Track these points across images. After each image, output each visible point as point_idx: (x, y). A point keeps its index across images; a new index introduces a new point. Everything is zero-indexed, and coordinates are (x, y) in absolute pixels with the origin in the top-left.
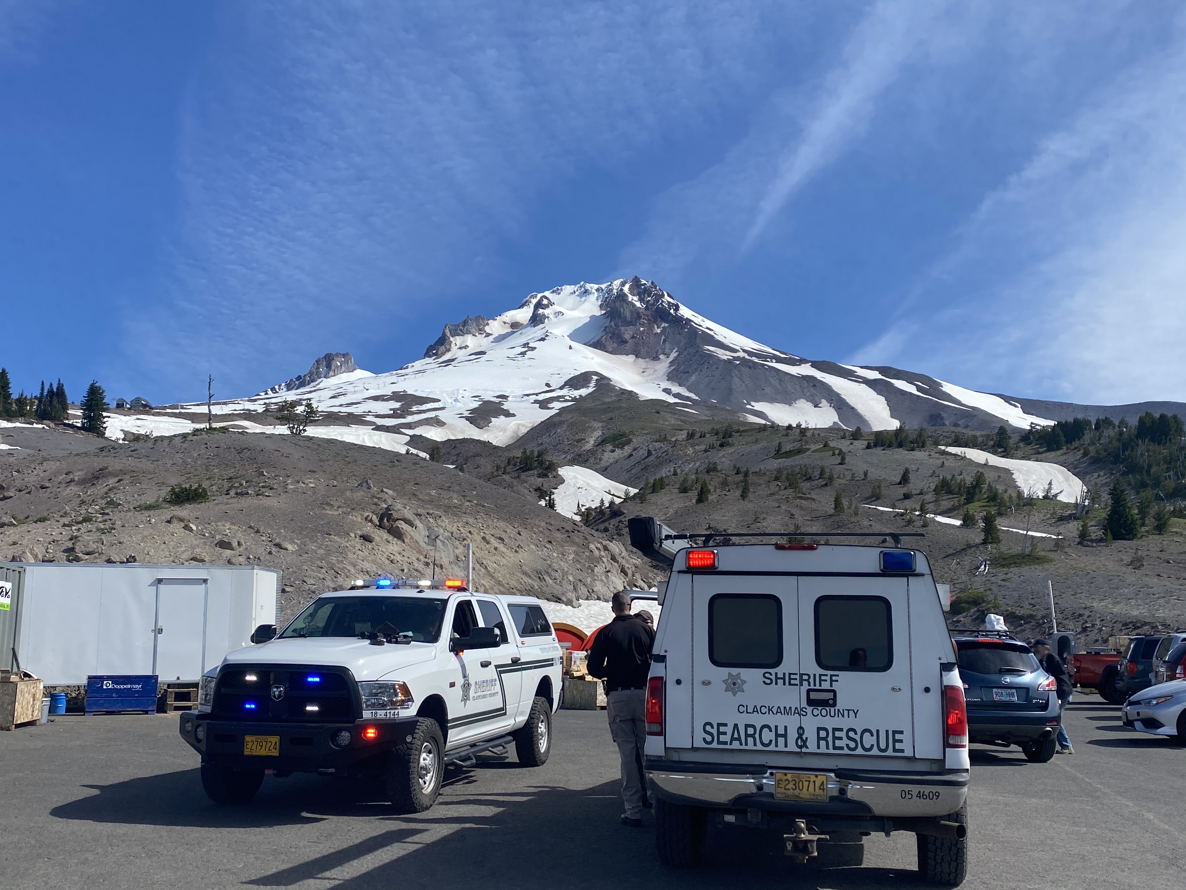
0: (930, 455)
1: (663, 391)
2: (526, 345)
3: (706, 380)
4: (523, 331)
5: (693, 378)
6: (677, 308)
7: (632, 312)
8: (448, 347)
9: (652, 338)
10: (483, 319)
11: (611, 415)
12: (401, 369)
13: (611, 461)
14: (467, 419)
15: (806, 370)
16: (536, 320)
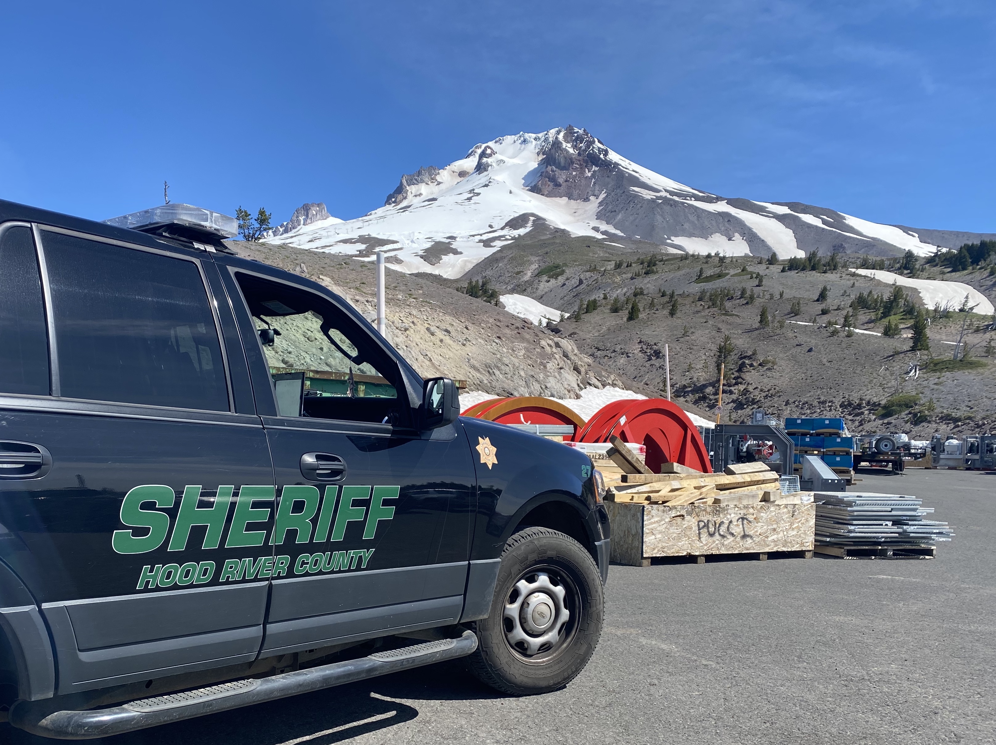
0: (841, 277)
1: (592, 229)
2: (472, 191)
3: (631, 218)
4: (469, 178)
5: (620, 217)
6: (606, 154)
7: (566, 158)
8: (405, 195)
9: (583, 181)
10: (434, 169)
11: (547, 249)
12: (366, 216)
13: (546, 290)
14: (422, 257)
15: (722, 207)
16: (481, 168)
